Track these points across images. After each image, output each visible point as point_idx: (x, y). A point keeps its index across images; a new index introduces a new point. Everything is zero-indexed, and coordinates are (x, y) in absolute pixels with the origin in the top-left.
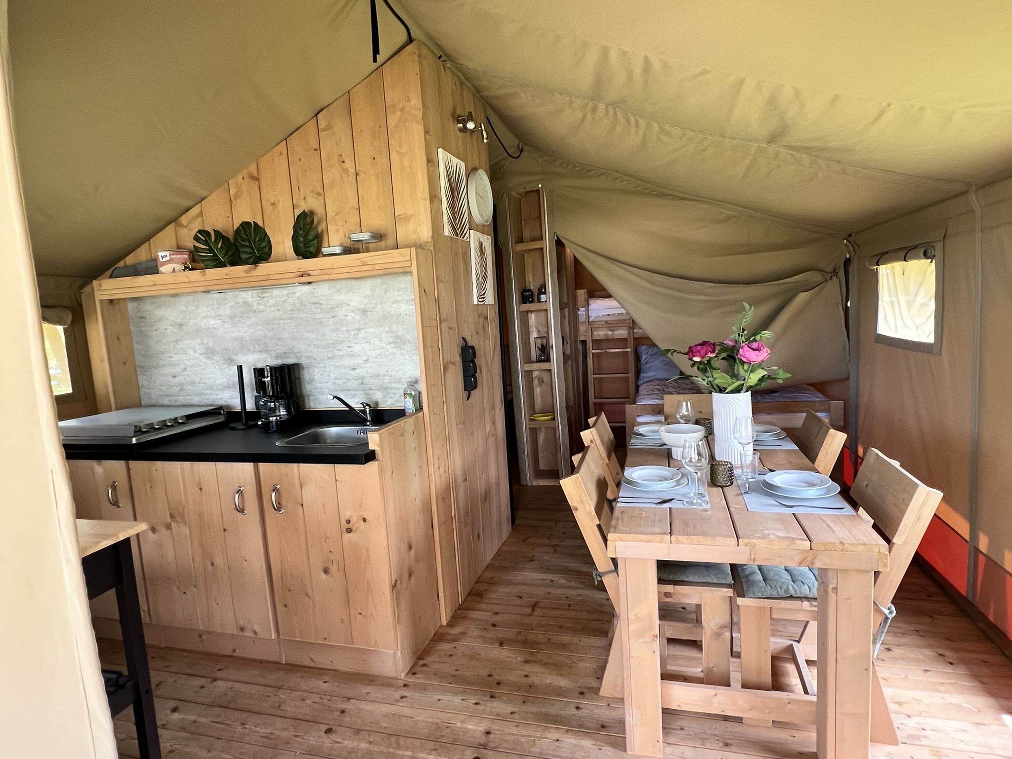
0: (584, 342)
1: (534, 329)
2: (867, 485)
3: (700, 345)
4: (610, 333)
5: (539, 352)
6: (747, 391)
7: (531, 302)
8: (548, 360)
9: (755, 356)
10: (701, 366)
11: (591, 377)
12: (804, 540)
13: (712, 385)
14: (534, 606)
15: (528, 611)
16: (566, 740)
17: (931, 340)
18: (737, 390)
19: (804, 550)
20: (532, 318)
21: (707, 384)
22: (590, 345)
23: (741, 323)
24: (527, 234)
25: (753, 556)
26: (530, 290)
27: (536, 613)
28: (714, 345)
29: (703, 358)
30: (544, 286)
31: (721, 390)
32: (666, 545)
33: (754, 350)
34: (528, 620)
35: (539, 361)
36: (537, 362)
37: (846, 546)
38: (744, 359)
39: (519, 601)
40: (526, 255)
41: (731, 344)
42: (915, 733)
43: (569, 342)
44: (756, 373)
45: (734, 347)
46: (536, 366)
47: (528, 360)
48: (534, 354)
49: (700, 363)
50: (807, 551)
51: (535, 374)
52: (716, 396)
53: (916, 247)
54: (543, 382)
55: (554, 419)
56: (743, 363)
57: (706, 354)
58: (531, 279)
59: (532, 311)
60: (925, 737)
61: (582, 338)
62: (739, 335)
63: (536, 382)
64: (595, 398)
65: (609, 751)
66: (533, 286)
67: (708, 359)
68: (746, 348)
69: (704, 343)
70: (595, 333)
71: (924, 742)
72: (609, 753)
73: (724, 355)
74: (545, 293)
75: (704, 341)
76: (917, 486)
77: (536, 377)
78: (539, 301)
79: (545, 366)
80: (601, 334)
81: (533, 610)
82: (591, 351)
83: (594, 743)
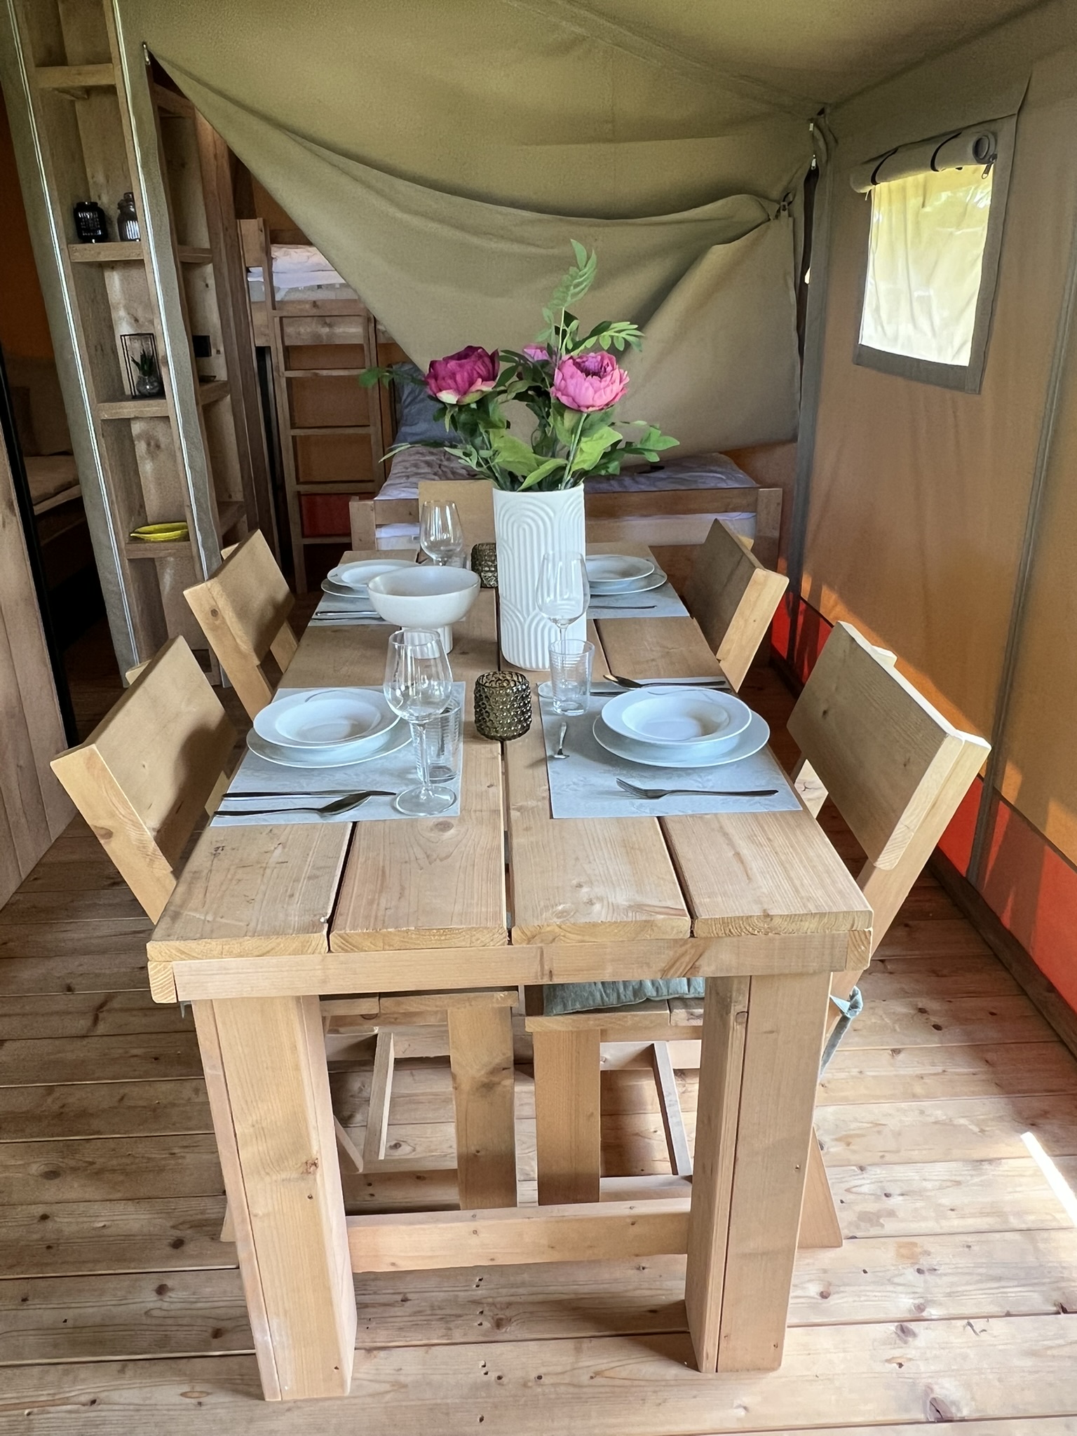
0: (262, 352)
1: (122, 313)
2: (825, 713)
3: (460, 356)
4: (326, 330)
5: (136, 373)
6: (575, 484)
7: (104, 238)
8: (160, 394)
9: (591, 391)
10: (463, 417)
11: (286, 435)
12: (678, 913)
13: (490, 468)
14: (98, 1011)
15: (83, 1024)
16: (115, 1396)
17: (964, 360)
18: (551, 482)
19: (676, 941)
20: (115, 282)
21: (479, 464)
22: (277, 357)
23: (564, 300)
24: (74, 46)
25: (547, 968)
26: (93, 207)
27: (102, 1028)
28: (493, 358)
29: (465, 393)
30: (129, 199)
31: (513, 481)
32: (316, 958)
33: (588, 373)
34: (75, 1052)
35: (143, 396)
36: (134, 398)
37: (777, 921)
38: (564, 400)
40: (79, 106)
41: (541, 356)
42: (872, 1207)
43: (222, 349)
44: (596, 436)
45: (545, 364)
46: (128, 409)
47: (111, 391)
48: (130, 375)
49: (461, 407)
50: (685, 942)
51: (136, 428)
52: (503, 498)
53: (956, 134)
54: (158, 446)
55: (186, 538)
56: (562, 409)
57: (471, 383)
58: (101, 178)
59: (112, 265)
60: (891, 1214)
61: (260, 342)
62: (557, 329)
63: (141, 447)
64: (298, 482)
65: (222, 1404)
66: (108, 201)
67: (477, 397)
68: (570, 368)
69: (469, 352)
70: (289, 330)
71: (890, 1226)
72: (221, 1412)
73: (521, 387)
74: (133, 217)
75: (470, 348)
76: (944, 734)
77: (140, 437)
78: (124, 238)
79: (151, 408)
80: (302, 333)
81: (96, 1020)
82: (280, 375)
83: (186, 1388)
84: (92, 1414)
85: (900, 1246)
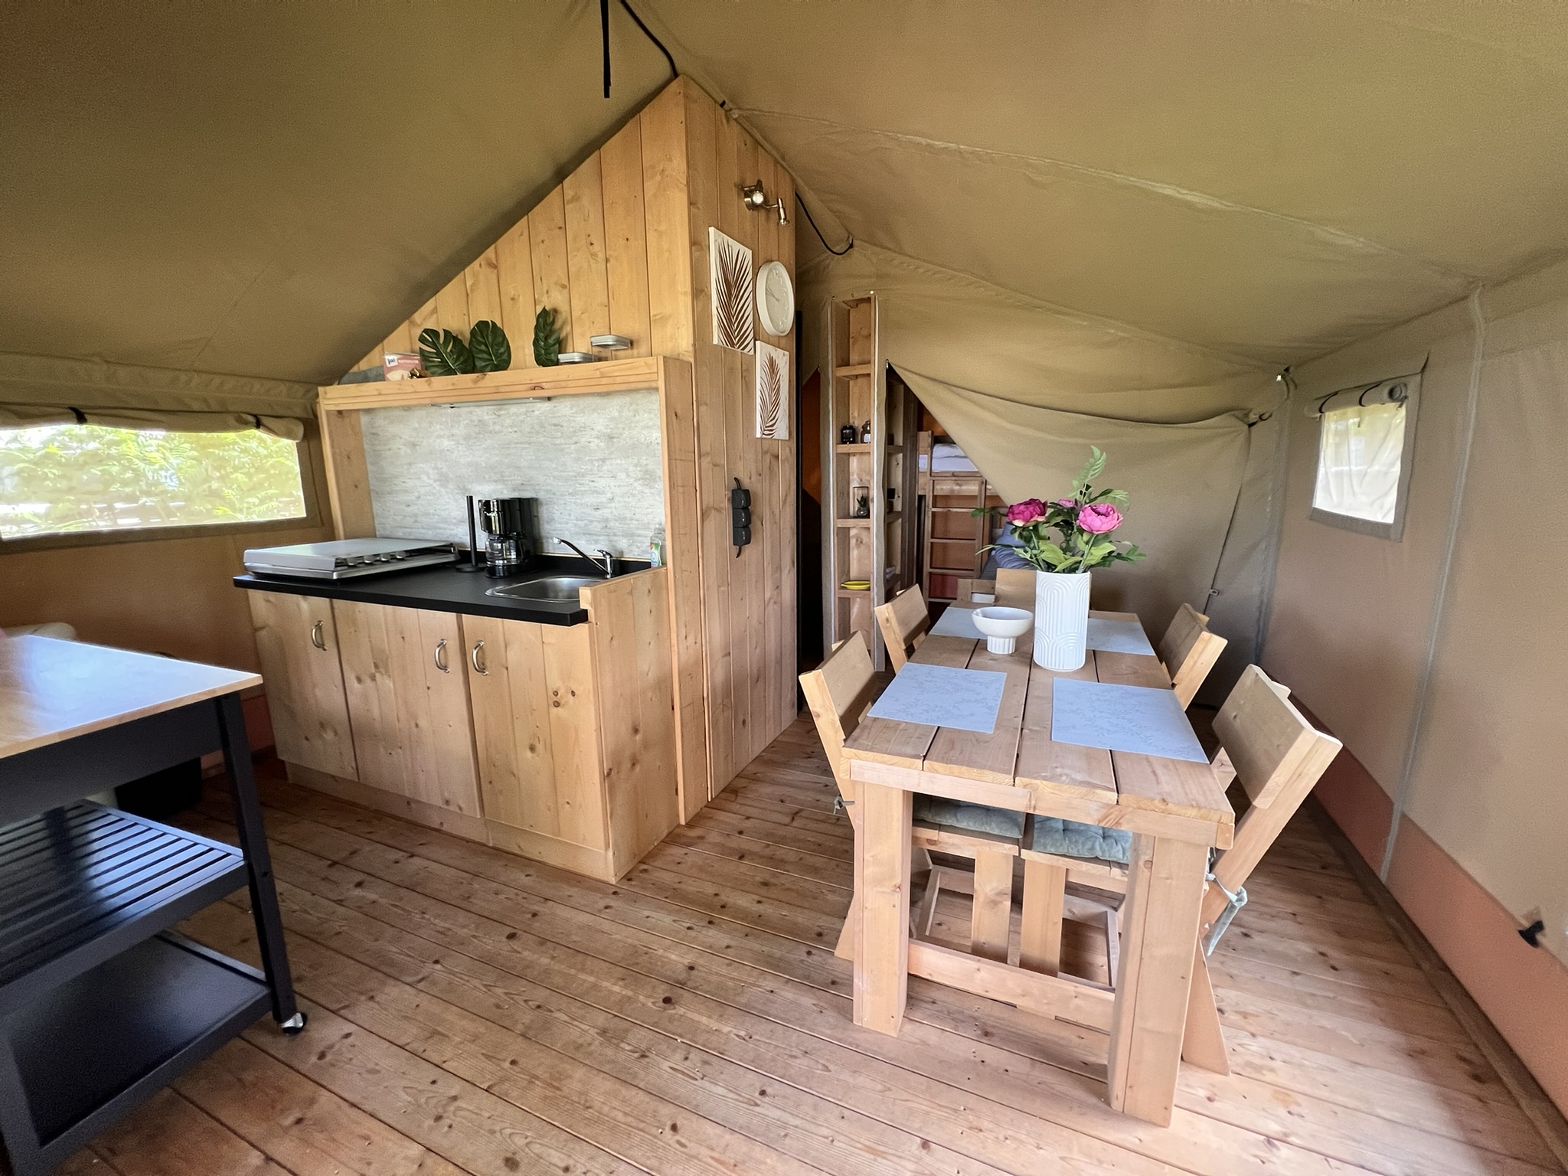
0: (921, 498)
1: (855, 476)
2: (1235, 717)
3: (1026, 504)
4: (958, 488)
5: (857, 505)
6: (1085, 572)
7: (854, 442)
8: (868, 516)
9: (1100, 523)
10: (1024, 533)
11: (928, 540)
12: (1111, 790)
13: (1037, 560)
14: (795, 815)
15: (787, 820)
16: (782, 993)
17: (1390, 519)
18: (1072, 570)
19: (1108, 805)
20: (854, 463)
21: (1031, 558)
22: (929, 500)
23: (1086, 477)
24: (854, 357)
25: (1033, 803)
26: (851, 427)
27: (795, 824)
28: (1045, 505)
29: (1028, 522)
30: (868, 423)
31: (1050, 567)
32: (916, 772)
33: (1099, 514)
34: (782, 831)
35: (858, 517)
36: (855, 517)
37: (1170, 805)
38: (1084, 527)
39: (779, 807)
40: (851, 383)
41: (1069, 505)
42: (1257, 1061)
43: (901, 495)
44: (1101, 547)
45: (1073, 509)
46: (850, 523)
47: (844, 514)
48: (854, 507)
49: (1024, 528)
50: (1112, 807)
51: (853, 532)
52: (1042, 576)
53: (1378, 385)
54: (861, 542)
55: (869, 589)
56: (1081, 531)
57: (1032, 517)
58: (856, 414)
59: (854, 454)
60: (1272, 1070)
61: (921, 493)
62: (1081, 492)
63: (853, 542)
64: (931, 567)
65: (831, 1016)
66: (858, 423)
67: (1034, 524)
68: (1089, 511)
69: (1032, 502)
70: (938, 487)
71: (1269, 1077)
72: (831, 1020)
73: (1059, 519)
74: (869, 432)
75: (1031, 499)
76: (1302, 728)
77: (853, 536)
78: (862, 442)
79: (863, 522)
80: (945, 488)
81: (793, 819)
82: (930, 509)
83: (815, 1002)
84: (770, 996)
85: (1275, 1091)
